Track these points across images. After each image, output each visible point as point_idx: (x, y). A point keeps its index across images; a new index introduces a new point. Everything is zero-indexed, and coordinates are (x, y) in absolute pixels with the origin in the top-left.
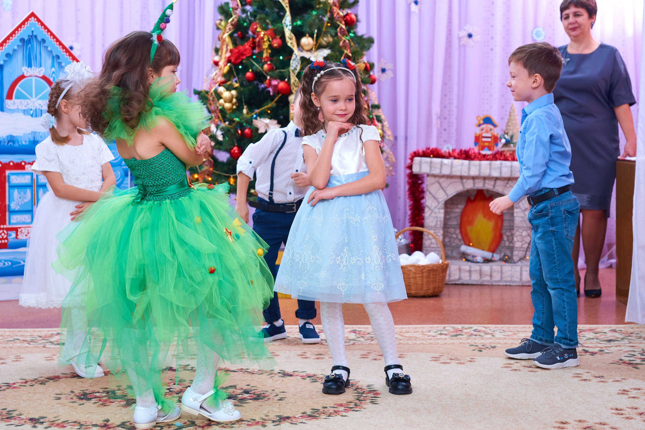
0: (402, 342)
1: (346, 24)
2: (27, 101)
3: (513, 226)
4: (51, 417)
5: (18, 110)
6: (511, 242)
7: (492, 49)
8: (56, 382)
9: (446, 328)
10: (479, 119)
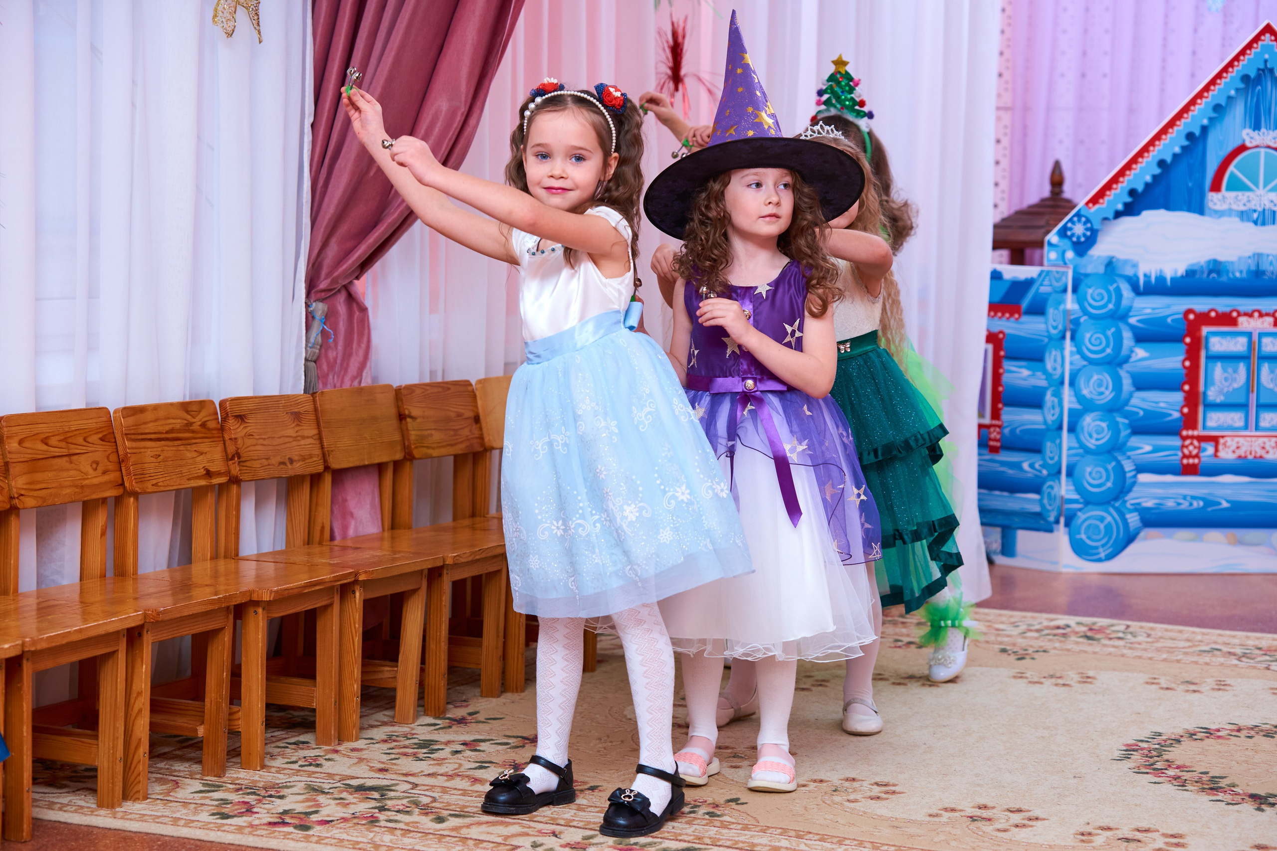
2: (1247, 194)
5: (1229, 213)
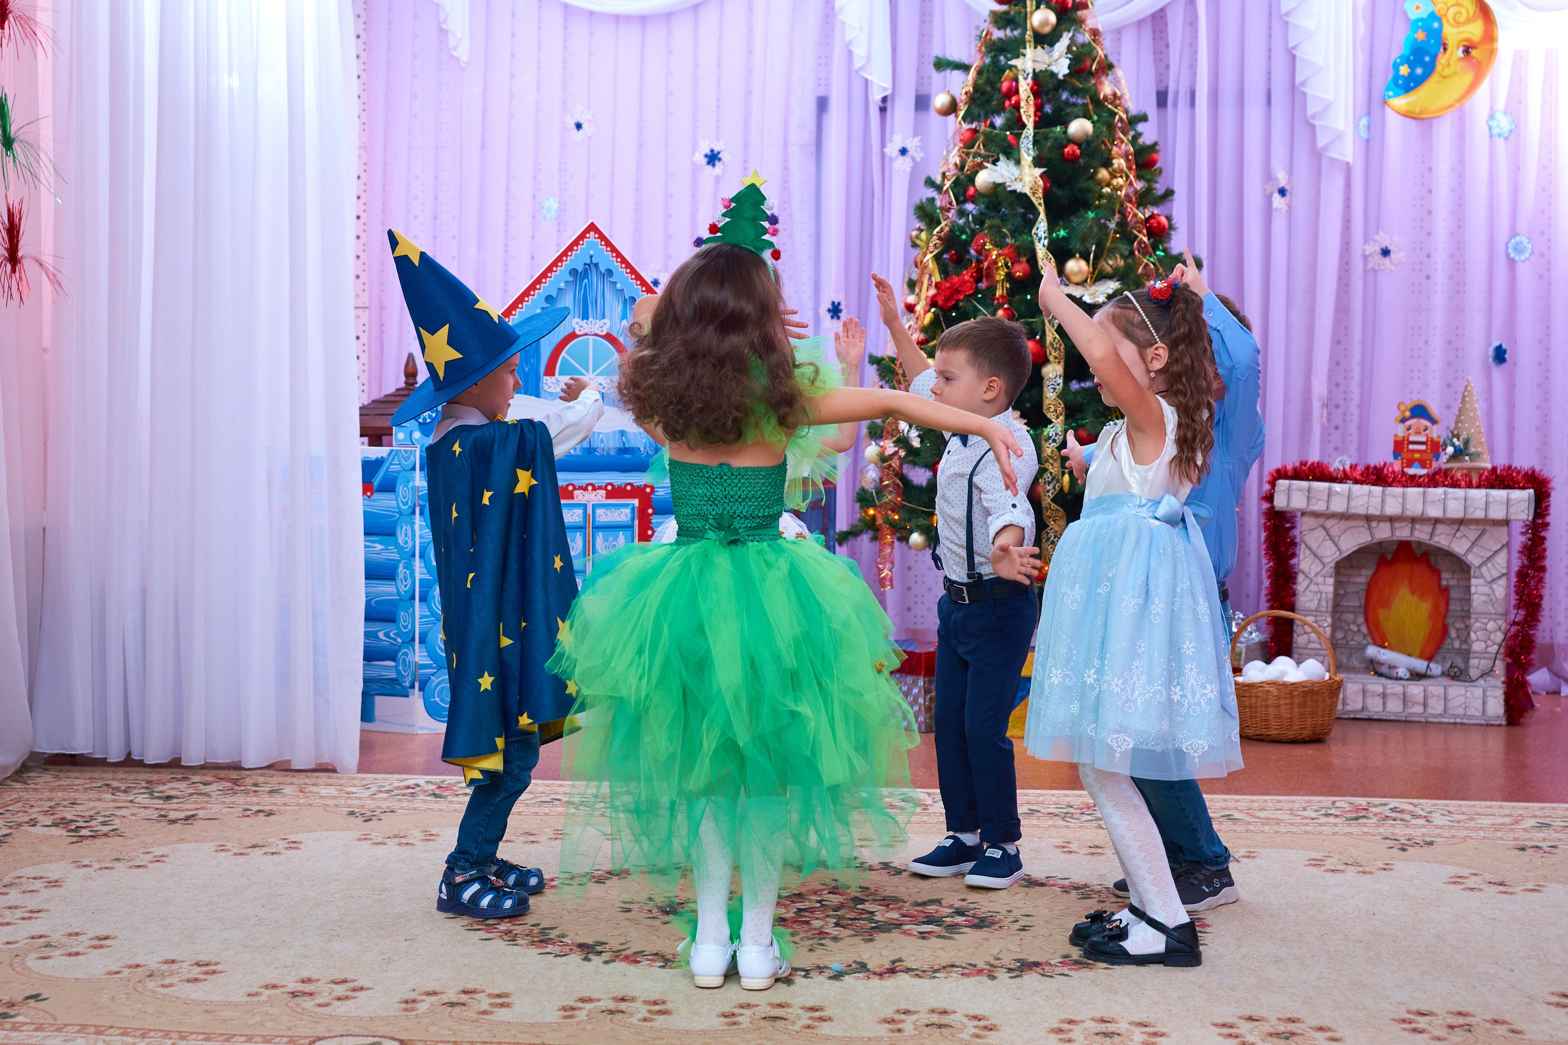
0: (1252, 828)
1: (1149, 235)
3: (1469, 611)
4: (614, 944)
6: (1466, 640)
7: (1428, 278)
8: (623, 881)
9: (1338, 804)
10: (1402, 408)
